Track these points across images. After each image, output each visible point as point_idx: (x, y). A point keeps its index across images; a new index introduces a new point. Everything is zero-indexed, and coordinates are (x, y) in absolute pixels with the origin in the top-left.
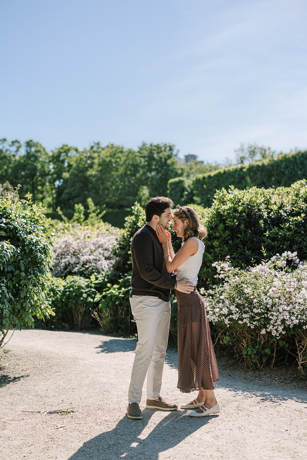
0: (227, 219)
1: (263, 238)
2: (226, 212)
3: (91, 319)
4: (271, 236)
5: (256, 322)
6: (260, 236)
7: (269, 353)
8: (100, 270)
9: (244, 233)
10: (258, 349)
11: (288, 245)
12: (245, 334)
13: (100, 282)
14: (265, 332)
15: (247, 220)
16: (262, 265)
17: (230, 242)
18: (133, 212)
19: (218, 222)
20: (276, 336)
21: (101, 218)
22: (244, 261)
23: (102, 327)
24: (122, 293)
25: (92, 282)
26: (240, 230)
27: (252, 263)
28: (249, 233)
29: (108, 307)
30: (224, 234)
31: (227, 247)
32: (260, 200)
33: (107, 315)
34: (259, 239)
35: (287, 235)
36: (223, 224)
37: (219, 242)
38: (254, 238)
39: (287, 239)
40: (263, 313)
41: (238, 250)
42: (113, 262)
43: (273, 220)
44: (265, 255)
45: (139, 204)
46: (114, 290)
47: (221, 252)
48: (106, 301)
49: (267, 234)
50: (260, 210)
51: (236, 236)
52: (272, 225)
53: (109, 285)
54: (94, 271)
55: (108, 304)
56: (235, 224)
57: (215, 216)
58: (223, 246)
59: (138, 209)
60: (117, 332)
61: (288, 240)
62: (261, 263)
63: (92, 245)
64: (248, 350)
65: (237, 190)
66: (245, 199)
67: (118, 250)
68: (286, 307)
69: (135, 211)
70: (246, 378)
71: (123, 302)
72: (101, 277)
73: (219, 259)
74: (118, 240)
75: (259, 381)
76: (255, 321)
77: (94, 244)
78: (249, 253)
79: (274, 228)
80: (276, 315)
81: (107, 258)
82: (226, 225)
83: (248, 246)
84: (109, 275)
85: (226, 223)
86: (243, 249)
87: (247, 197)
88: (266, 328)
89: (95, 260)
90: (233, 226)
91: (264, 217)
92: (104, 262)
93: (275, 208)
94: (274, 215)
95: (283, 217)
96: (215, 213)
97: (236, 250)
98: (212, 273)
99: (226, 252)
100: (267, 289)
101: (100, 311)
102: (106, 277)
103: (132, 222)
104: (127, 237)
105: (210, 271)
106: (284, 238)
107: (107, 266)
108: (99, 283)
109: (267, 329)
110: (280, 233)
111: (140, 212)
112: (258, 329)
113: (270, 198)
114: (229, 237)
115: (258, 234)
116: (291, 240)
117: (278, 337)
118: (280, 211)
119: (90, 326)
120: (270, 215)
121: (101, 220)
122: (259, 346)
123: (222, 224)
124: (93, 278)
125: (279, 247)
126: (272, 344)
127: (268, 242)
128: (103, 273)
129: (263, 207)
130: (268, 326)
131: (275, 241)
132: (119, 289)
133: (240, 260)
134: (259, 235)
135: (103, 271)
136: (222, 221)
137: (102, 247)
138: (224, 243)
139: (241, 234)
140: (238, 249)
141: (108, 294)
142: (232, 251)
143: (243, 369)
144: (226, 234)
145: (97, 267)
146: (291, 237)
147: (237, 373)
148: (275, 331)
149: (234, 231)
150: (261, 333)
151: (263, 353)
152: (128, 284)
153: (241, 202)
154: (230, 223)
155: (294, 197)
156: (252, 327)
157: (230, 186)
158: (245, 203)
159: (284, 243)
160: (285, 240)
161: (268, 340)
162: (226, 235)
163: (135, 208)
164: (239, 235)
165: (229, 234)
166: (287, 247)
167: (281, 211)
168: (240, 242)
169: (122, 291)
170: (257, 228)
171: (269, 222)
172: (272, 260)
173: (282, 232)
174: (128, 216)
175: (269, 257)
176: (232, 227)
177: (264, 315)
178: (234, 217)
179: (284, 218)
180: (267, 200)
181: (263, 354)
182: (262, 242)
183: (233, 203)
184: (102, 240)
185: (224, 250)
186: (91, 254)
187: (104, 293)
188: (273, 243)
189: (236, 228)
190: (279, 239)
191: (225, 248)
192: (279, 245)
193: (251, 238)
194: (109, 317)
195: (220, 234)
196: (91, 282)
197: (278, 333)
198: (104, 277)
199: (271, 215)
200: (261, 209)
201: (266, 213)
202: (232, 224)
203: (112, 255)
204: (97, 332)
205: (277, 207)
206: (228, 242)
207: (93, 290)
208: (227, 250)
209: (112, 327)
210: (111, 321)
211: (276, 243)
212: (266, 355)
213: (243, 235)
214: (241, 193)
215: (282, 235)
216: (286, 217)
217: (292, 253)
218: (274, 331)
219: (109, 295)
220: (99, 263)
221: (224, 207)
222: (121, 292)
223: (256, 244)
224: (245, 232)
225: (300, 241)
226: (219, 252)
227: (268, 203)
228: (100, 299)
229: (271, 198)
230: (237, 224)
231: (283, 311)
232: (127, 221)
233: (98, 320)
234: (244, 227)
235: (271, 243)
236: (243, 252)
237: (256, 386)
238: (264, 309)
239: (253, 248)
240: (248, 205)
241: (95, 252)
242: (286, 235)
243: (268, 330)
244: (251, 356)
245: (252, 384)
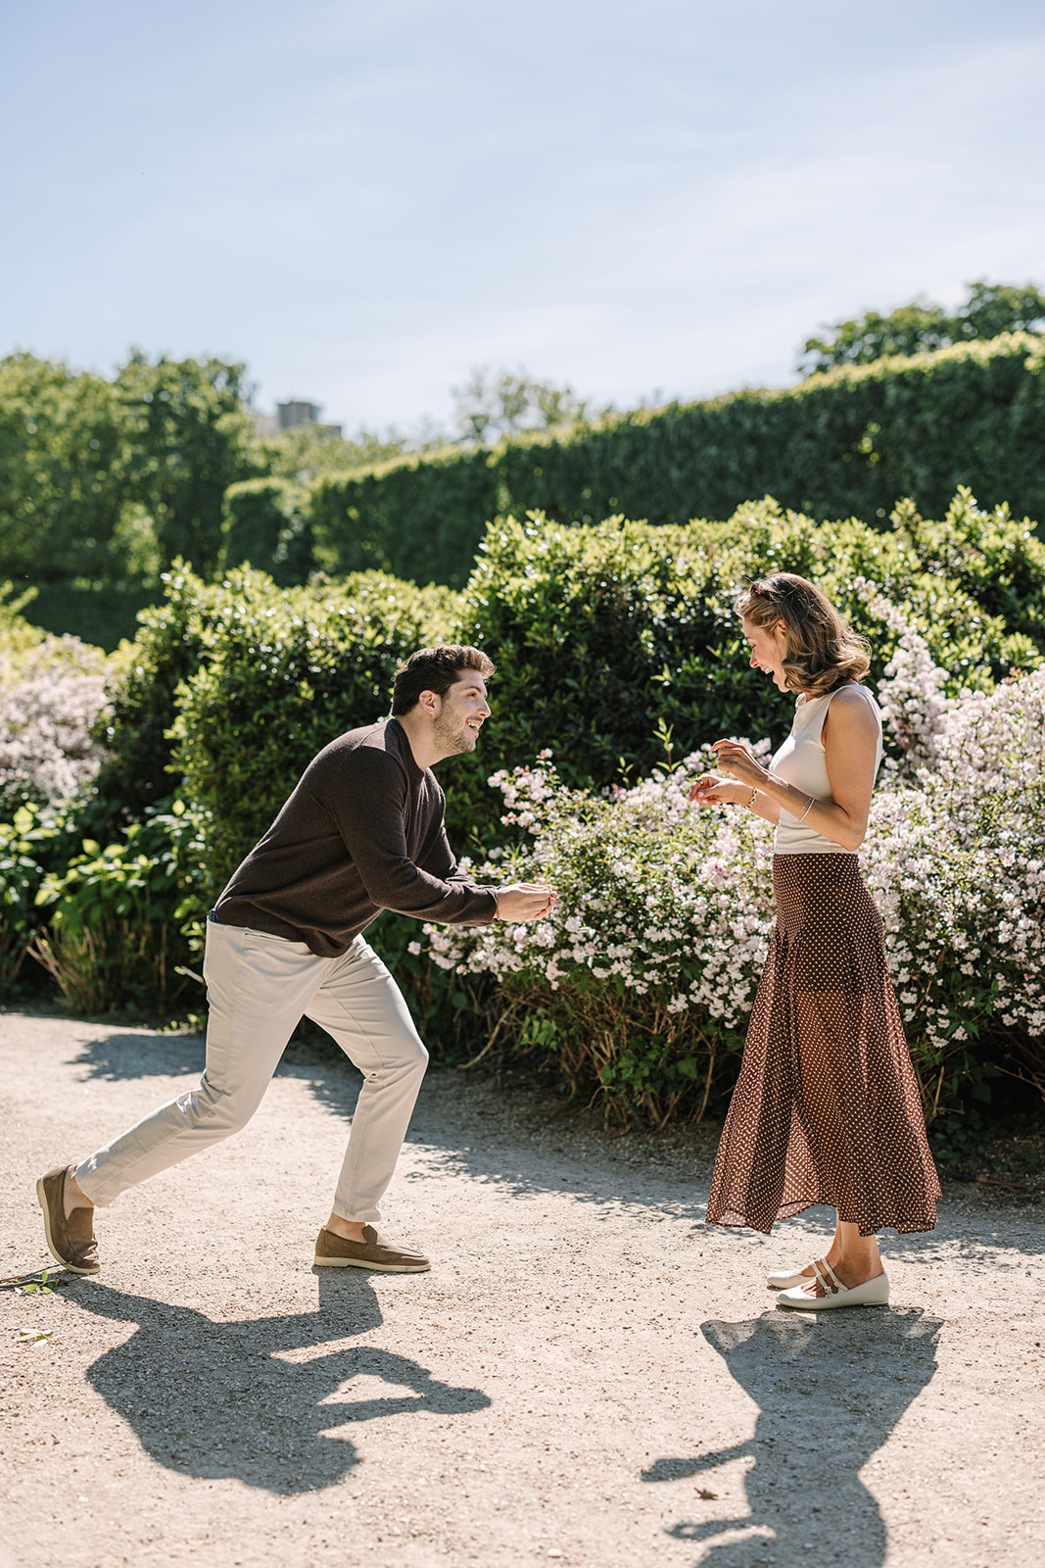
0: (530, 623)
1: (653, 691)
2: (524, 601)
3: (19, 964)
4: (679, 684)
5: (654, 973)
6: (641, 686)
7: (694, 1076)
8: (49, 794)
9: (587, 672)
10: (656, 1062)
11: (735, 717)
12: (608, 1012)
13: (49, 834)
14: (686, 1006)
15: (597, 628)
16: (655, 782)
17: (540, 703)
18: (167, 592)
19: (495, 634)
20: (722, 1019)
21: (22, 612)
22: (586, 767)
23: (67, 993)
24: (138, 875)
25: (19, 835)
26: (574, 663)
27: (622, 775)
28: (604, 674)
29: (85, 920)
30: (518, 675)
31: (527, 719)
32: (639, 563)
33: (82, 950)
34: (639, 696)
35: (735, 682)
36: (514, 642)
37: (500, 701)
38: (619, 692)
39: (733, 695)
40: (678, 944)
41: (568, 732)
42: (95, 767)
43: (684, 631)
44: (669, 747)
45: (189, 565)
46: (108, 864)
47: (508, 737)
48: (80, 903)
49: (666, 677)
50: (638, 596)
51: (560, 682)
52: (681, 649)
53: (89, 845)
54: (25, 796)
55: (87, 911)
56: (557, 643)
57: (487, 614)
58: (516, 717)
59: (185, 584)
60: (122, 1007)
61: (736, 700)
62: (652, 776)
63: (12, 707)
64: (621, 1065)
65: (552, 525)
66: (588, 558)
67: (113, 725)
68: (756, 923)
69: (173, 589)
70: (615, 1159)
71: (139, 905)
72: (51, 819)
73: (499, 759)
74: (113, 691)
75: (661, 1169)
76: (649, 968)
77: (20, 703)
78: (604, 743)
79: (688, 659)
80: (724, 948)
81: (73, 754)
82: (529, 644)
83: (602, 718)
84: (82, 812)
85: (526, 639)
86: (585, 729)
87: (597, 551)
88: (688, 992)
89: (26, 758)
90: (548, 649)
91: (655, 621)
92: (61, 766)
93: (691, 590)
94: (688, 613)
95: (720, 621)
96: (486, 603)
97: (561, 730)
98: (473, 807)
99: (527, 736)
100: (690, 863)
101: (55, 937)
102: (71, 819)
103: (163, 626)
104: (146, 679)
105: (467, 800)
106: (723, 693)
107: (72, 782)
108: (46, 840)
109: (691, 997)
110: (710, 676)
111: (193, 595)
112: (659, 995)
113: (670, 557)
114: (535, 687)
115: (635, 677)
116: (744, 698)
117: (730, 1021)
118: (708, 601)
119: (17, 989)
120: (673, 614)
121: (20, 620)
122: (660, 1051)
123: (509, 640)
124: (24, 824)
125: (703, 722)
126: (702, 1044)
127: (670, 706)
128: (59, 803)
129: (648, 585)
130: (694, 985)
131: (694, 705)
132: (127, 858)
133: (573, 763)
134: (636, 682)
135: (60, 796)
136: (511, 633)
137: (48, 713)
138: (518, 706)
139: (576, 676)
140: (567, 728)
141: (89, 876)
142: (547, 733)
143: (600, 1128)
144: (524, 675)
145: (38, 785)
146: (746, 688)
147: (581, 1142)
148: (719, 1003)
149: (552, 666)
150: (670, 1008)
151: (670, 1073)
152: (158, 842)
153: (576, 569)
154: (539, 638)
155: (749, 555)
156: (641, 990)
157: (529, 513)
158: (589, 572)
159: (724, 709)
160: (727, 698)
161: (689, 1031)
162: (524, 679)
163: (173, 578)
164: (570, 682)
165: (535, 675)
166: (732, 721)
167: (711, 602)
168: (574, 705)
169: (135, 867)
170: (629, 656)
171: (670, 638)
172: (690, 766)
173: (717, 671)
174: (147, 606)
175: (678, 756)
176: (547, 654)
177: (682, 949)
178: (551, 616)
179: (721, 625)
180: (658, 563)
181: (672, 1078)
182: (649, 704)
183: (547, 569)
184: (49, 690)
185: (520, 730)
186: (11, 737)
187: (72, 875)
188: (685, 710)
189: (559, 655)
190: (705, 695)
191: (523, 722)
192: (705, 717)
193: (610, 691)
194: (93, 957)
195: (503, 676)
196: (18, 838)
197: (731, 1010)
198: (65, 818)
199: (675, 614)
200: (644, 595)
201: (663, 606)
202: (547, 642)
203: (88, 744)
204: (44, 1008)
205: (697, 589)
206: (530, 703)
207: (26, 862)
208: (529, 731)
209: (102, 990)
210: (96, 973)
211: (696, 710)
212: (680, 1080)
213: (584, 679)
214: (573, 536)
215: (718, 683)
216: (727, 620)
217: (753, 742)
218: (716, 1000)
219: (92, 881)
220: (42, 769)
221: (515, 583)
222: (134, 871)
223: (629, 713)
224: (592, 669)
225: (776, 704)
226: (500, 736)
227: (663, 573)
228: (56, 895)
229: (674, 558)
230: (562, 640)
231: (749, 935)
232: (144, 625)
233: (52, 969)
234: (588, 652)
235: (680, 710)
236: (585, 740)
237: (658, 1186)
238: (680, 930)
239: (617, 724)
240: (600, 577)
241: (25, 730)
242: (729, 681)
243: (696, 1000)
244: (629, 1086)
245: (640, 1177)
